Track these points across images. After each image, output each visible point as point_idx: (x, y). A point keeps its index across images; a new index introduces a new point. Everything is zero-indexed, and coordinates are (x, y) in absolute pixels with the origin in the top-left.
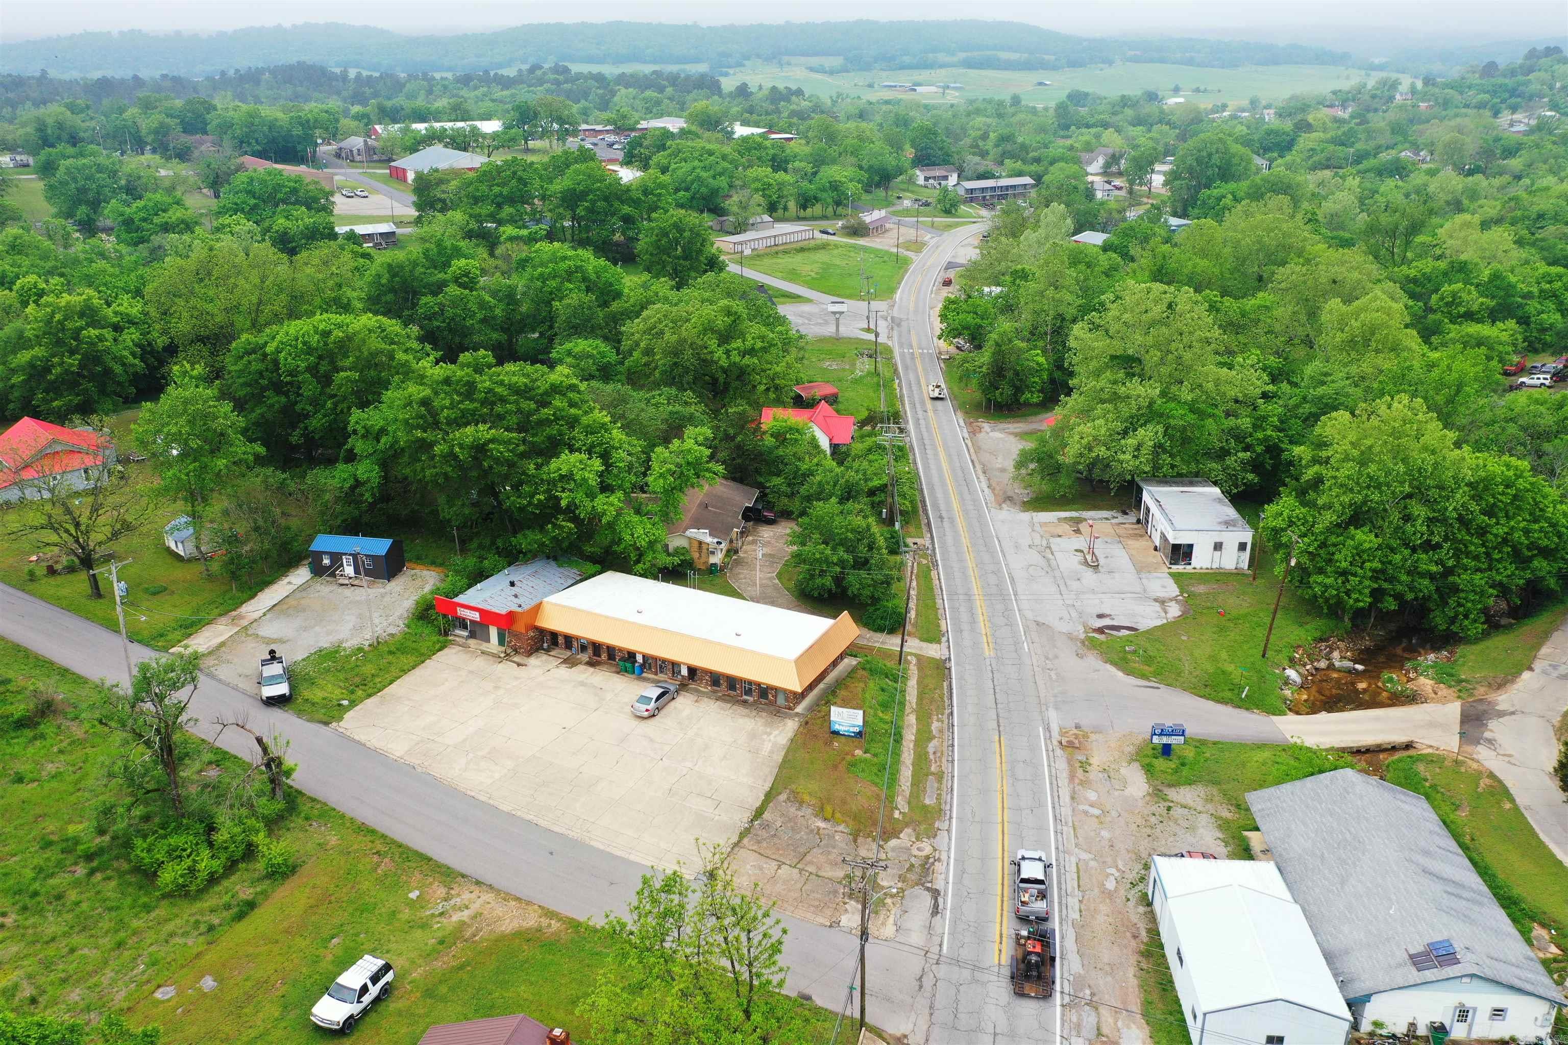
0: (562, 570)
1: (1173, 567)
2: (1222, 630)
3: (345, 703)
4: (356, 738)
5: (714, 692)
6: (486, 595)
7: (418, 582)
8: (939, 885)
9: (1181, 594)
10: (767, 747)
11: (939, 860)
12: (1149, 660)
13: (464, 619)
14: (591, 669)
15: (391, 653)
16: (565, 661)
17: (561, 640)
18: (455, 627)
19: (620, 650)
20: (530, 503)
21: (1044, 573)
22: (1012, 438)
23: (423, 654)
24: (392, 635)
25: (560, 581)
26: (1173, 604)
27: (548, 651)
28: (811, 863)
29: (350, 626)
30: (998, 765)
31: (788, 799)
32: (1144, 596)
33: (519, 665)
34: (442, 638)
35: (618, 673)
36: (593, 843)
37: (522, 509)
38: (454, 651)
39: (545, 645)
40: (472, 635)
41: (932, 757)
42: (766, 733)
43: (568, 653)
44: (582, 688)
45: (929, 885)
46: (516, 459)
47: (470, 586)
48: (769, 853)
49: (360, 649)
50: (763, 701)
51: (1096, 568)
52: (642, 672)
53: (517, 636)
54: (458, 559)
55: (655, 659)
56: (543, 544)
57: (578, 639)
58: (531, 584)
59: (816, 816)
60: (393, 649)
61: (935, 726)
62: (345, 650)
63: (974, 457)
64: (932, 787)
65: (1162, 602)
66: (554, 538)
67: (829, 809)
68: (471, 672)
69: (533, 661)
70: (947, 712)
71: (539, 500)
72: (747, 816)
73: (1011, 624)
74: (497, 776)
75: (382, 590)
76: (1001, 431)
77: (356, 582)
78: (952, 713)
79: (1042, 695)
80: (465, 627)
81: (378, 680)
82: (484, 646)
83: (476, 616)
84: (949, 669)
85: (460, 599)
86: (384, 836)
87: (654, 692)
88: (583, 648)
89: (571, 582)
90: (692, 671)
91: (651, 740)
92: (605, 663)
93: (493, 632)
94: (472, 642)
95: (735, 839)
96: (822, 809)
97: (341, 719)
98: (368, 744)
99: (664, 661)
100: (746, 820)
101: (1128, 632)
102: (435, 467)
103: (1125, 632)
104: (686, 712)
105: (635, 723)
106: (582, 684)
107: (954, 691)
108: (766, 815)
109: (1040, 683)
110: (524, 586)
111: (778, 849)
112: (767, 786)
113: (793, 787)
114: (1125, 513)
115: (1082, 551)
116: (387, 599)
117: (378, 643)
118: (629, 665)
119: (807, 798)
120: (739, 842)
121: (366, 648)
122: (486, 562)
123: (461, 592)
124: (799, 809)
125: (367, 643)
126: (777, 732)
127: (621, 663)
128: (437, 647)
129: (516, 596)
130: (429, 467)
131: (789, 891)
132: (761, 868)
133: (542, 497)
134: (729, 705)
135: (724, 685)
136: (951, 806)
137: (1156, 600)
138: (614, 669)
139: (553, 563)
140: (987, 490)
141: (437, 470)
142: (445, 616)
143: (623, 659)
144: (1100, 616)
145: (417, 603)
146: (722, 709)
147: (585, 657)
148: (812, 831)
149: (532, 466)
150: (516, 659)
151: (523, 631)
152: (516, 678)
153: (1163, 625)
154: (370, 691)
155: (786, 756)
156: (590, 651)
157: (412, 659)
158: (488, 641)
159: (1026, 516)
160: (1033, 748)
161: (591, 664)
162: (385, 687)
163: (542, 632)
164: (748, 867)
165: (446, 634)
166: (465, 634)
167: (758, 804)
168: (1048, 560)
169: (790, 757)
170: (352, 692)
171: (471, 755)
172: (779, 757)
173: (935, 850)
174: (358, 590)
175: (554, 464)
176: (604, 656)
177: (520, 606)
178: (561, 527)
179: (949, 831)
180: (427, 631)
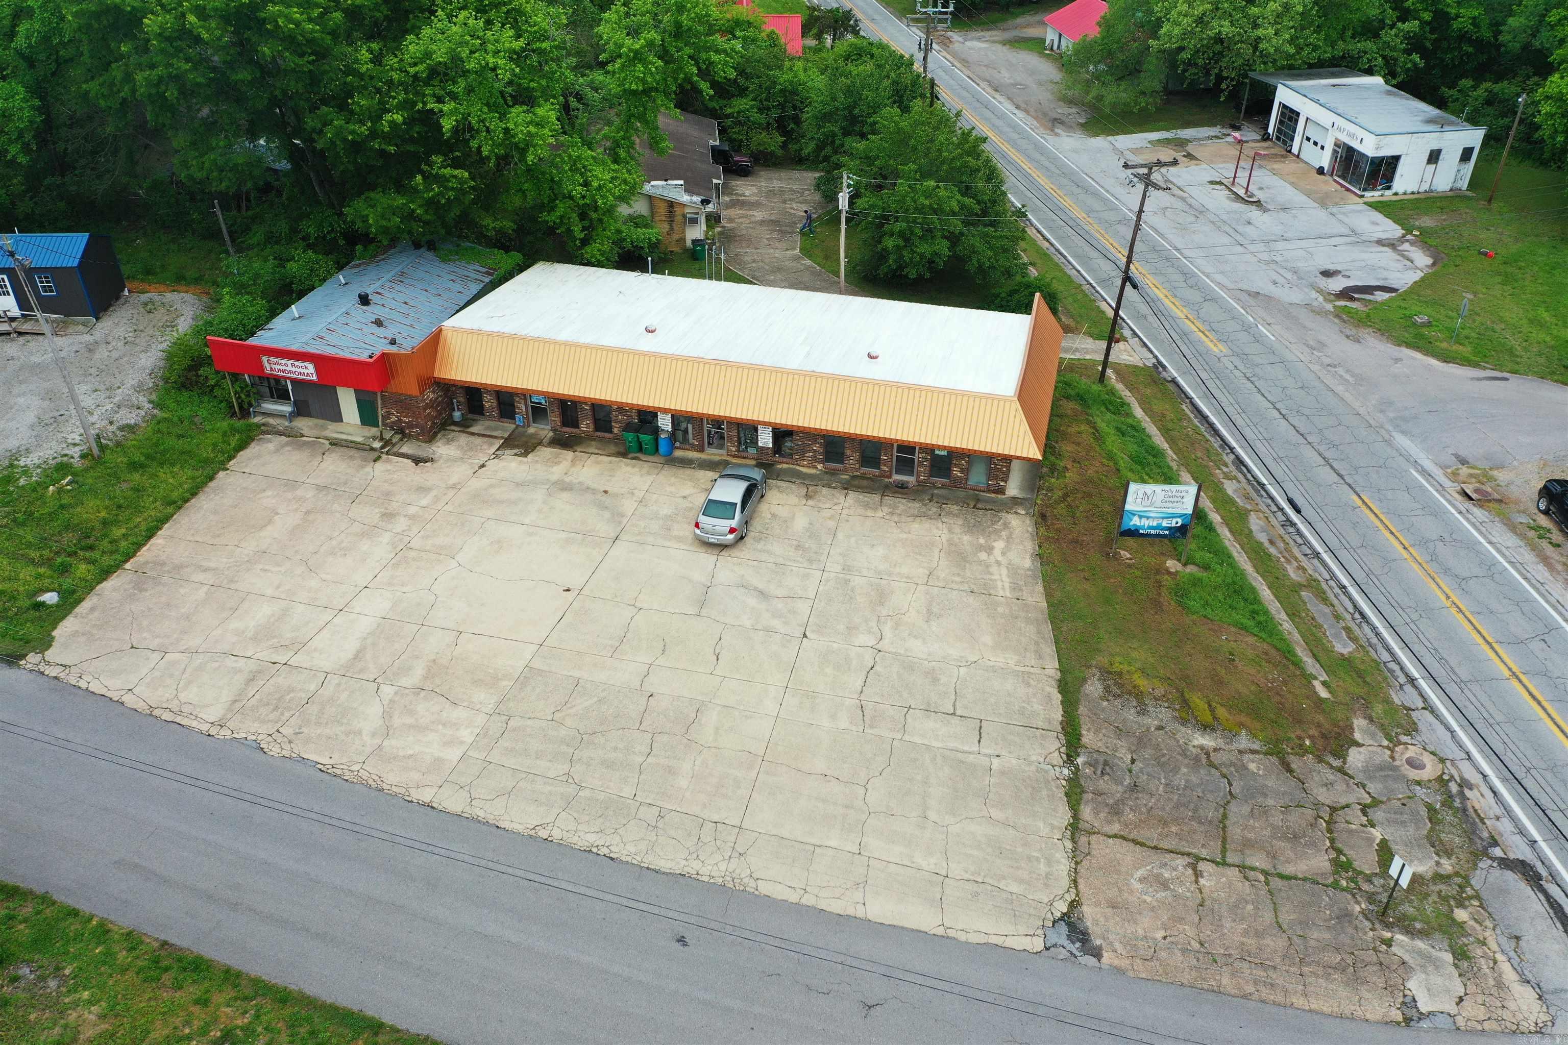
0: (450, 267)
1: (1368, 194)
2: (1508, 279)
3: (50, 598)
4: (95, 687)
5: (833, 473)
6: (318, 325)
7: (161, 316)
8: (1520, 851)
9: (1409, 231)
10: (1002, 581)
11: (1464, 784)
12: (1455, 336)
13: (277, 379)
14: (569, 455)
15: (134, 466)
16: (509, 443)
17: (489, 402)
18: (261, 397)
19: (622, 408)
20: (374, 134)
21: (1193, 219)
22: (999, 46)
23: (207, 461)
24: (129, 428)
25: (457, 287)
26: (1406, 246)
27: (464, 425)
28: (1247, 844)
29: (30, 417)
30: (1405, 554)
31: (1107, 689)
32: (1356, 239)
33: (417, 461)
34: (240, 424)
35: (624, 454)
36: (765, 888)
37: (356, 147)
38: (271, 446)
39: (457, 415)
40: (301, 410)
41: (1272, 550)
42: (981, 548)
43: (508, 427)
44: (565, 495)
45: (1497, 852)
46: (328, 39)
47: (273, 314)
48: (1151, 834)
49: (63, 468)
50: (939, 481)
51: (1258, 203)
52: (673, 448)
53: (403, 403)
54: (233, 263)
55: (696, 419)
56: (411, 216)
57: (525, 395)
58: (401, 297)
59: (1184, 722)
60: (138, 457)
61: (1230, 488)
62: (26, 471)
63: (968, 73)
64: (1324, 615)
65: (1392, 245)
66: (431, 203)
67: (1198, 702)
68: (321, 488)
69: (442, 449)
70: (1229, 459)
71: (392, 123)
72: (1054, 746)
73: (1210, 298)
74: (467, 735)
75: (87, 338)
76: (979, 39)
77: (27, 327)
78: (1239, 461)
79: (1362, 411)
80: (281, 394)
81: (118, 532)
82: (333, 430)
83: (308, 371)
84: (1174, 381)
85: (262, 339)
86: (231, 977)
87: (732, 491)
88: (538, 412)
89: (475, 288)
90: (782, 434)
91: (763, 594)
92: (589, 438)
93: (347, 400)
94: (304, 424)
95: (1064, 815)
96: (1185, 703)
97: (46, 643)
98: (129, 700)
99: (717, 422)
100: (1057, 759)
101: (1387, 296)
102: (152, 67)
103: (1380, 296)
104: (800, 523)
105: (708, 559)
106: (564, 487)
107: (1213, 419)
108: (1088, 738)
109: (1340, 389)
110: (390, 303)
111: (1165, 824)
112: (1052, 666)
113: (1101, 659)
114: (1237, 128)
115: (1220, 183)
116: (102, 353)
117: (102, 448)
118: (646, 438)
119: (1142, 683)
120: (1076, 817)
121: (77, 463)
122: (292, 266)
123: (261, 324)
124: (1142, 711)
125: (75, 452)
126: (999, 545)
127: (630, 436)
128: (234, 441)
129: (379, 323)
130: (140, 67)
131: (1259, 935)
132: (1164, 885)
133: (398, 118)
134: (877, 498)
135: (853, 458)
136: (1389, 650)
137: (1380, 242)
138: (613, 449)
139: (430, 255)
140: (1016, 111)
141: (160, 71)
142: (235, 377)
143: (628, 427)
144: (1327, 274)
145: (170, 357)
146: (867, 506)
147: (543, 430)
148: (1197, 759)
149: (364, 55)
150: (405, 449)
151: (414, 391)
152: (422, 490)
153: (1422, 280)
154: (107, 561)
155: (1049, 595)
156: (555, 418)
157: (185, 475)
158: (337, 417)
159: (1100, 142)
160: (1436, 513)
161: (563, 442)
162: (139, 546)
163: (448, 388)
164: (1137, 886)
165: (245, 413)
166: (287, 408)
167: (1058, 715)
168: (1183, 199)
169: (1058, 595)
170: (65, 570)
171: (387, 691)
172: (1036, 597)
173: (1442, 761)
174: (34, 344)
175: (412, 47)
176: (586, 426)
177: (393, 342)
178: (441, 180)
179: (1429, 707)
180: (203, 413)
